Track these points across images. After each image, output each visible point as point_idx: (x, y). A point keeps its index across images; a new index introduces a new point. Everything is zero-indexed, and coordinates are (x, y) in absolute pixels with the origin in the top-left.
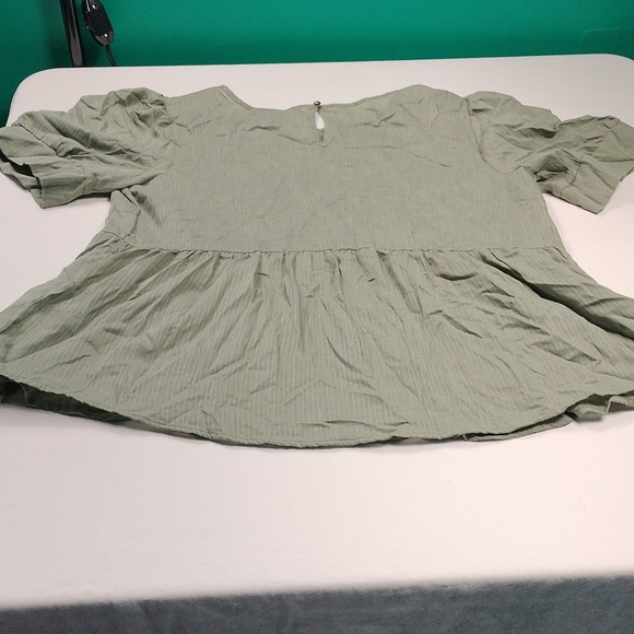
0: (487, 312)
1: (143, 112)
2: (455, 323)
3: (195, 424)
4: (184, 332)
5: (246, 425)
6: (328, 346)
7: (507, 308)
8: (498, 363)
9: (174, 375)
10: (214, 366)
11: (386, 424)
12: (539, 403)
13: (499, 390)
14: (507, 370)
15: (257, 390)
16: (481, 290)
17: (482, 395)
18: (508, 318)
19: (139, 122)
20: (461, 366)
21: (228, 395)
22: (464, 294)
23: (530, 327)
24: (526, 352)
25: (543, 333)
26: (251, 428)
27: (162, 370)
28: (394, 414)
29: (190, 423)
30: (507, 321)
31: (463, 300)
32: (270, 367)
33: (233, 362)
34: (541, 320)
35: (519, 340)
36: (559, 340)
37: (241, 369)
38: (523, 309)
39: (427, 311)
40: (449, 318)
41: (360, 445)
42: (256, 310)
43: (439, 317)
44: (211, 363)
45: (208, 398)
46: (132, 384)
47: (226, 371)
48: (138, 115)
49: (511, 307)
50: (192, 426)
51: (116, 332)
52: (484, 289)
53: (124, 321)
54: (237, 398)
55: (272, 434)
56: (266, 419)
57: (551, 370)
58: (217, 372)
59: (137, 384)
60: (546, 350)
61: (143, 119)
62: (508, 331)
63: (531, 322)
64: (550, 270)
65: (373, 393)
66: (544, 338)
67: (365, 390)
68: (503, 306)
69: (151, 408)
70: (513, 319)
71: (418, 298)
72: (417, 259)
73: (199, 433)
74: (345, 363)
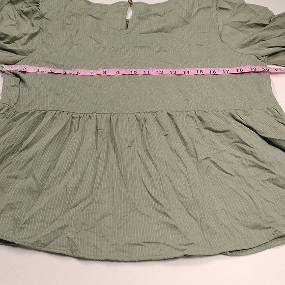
0: (236, 156)
1: (26, 10)
2: (218, 166)
3: (63, 246)
4: (56, 177)
5: (94, 246)
6: (143, 185)
7: (249, 154)
8: (245, 195)
9: (50, 209)
10: (74, 202)
11: (180, 245)
12: (272, 225)
13: (246, 215)
14: (251, 201)
15: (100, 219)
16: (232, 141)
17: (236, 219)
18: (250, 161)
19: (23, 16)
20: (222, 197)
21: (83, 224)
22: (222, 142)
23: (263, 168)
24: (262, 186)
25: (272, 173)
26: (97, 247)
27: (42, 205)
28: (185, 237)
29: (60, 246)
30: (249, 163)
31: (222, 147)
32: (108, 202)
33: (85, 199)
34: (271, 165)
35: (257, 176)
36: (282, 178)
37: (90, 203)
38: (259, 157)
39: (201, 157)
40: (214, 163)
41: (164, 260)
42: (98, 158)
43: (208, 162)
44: (73, 200)
45: (71, 226)
46: (24, 218)
47: (82, 205)
48: (22, 11)
49: (251, 154)
50: (61, 248)
51: (15, 177)
52: (234, 140)
53: (20, 169)
54: (88, 225)
55: (110, 252)
56: (107, 240)
57: (277, 199)
58: (76, 206)
59: (27, 218)
60: (274, 184)
61: (26, 14)
62: (250, 169)
63: (264, 166)
64: (274, 127)
65: (172, 222)
66: (273, 176)
67: (166, 219)
68: (246, 152)
69: (35, 236)
70: (253, 162)
71: (195, 148)
72: (192, 117)
73: (66, 253)
74: (154, 199)
